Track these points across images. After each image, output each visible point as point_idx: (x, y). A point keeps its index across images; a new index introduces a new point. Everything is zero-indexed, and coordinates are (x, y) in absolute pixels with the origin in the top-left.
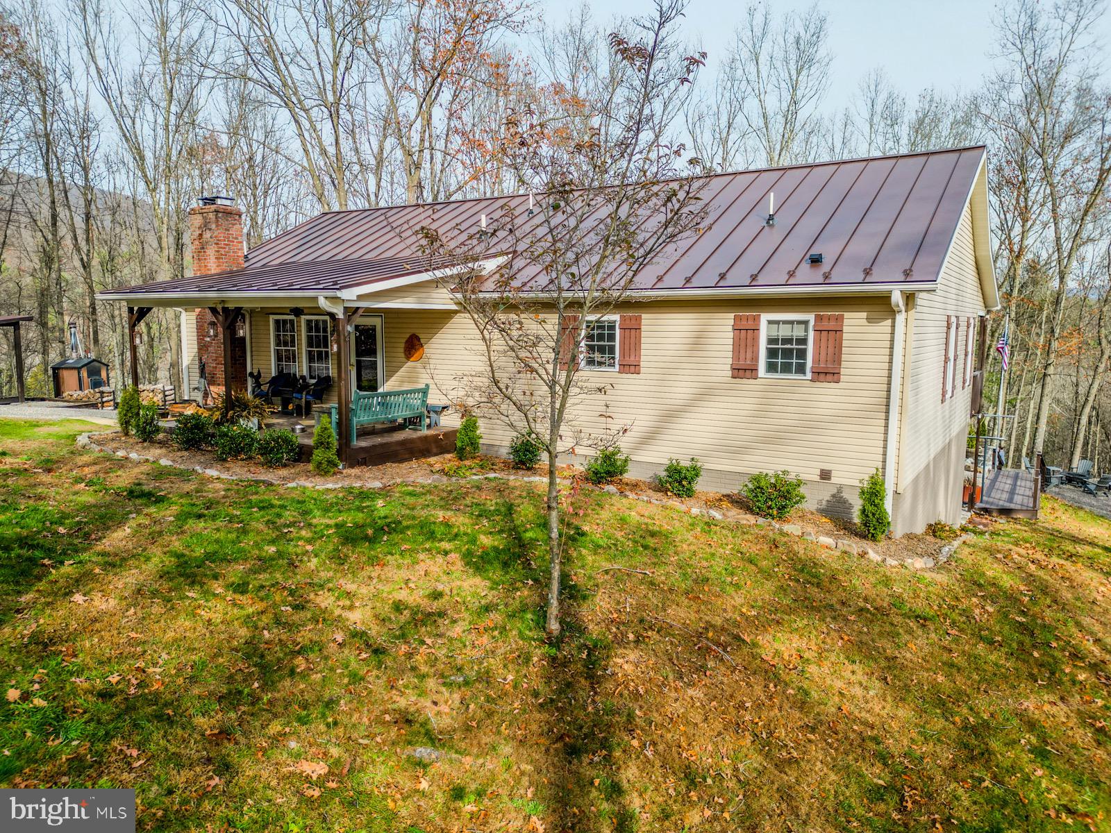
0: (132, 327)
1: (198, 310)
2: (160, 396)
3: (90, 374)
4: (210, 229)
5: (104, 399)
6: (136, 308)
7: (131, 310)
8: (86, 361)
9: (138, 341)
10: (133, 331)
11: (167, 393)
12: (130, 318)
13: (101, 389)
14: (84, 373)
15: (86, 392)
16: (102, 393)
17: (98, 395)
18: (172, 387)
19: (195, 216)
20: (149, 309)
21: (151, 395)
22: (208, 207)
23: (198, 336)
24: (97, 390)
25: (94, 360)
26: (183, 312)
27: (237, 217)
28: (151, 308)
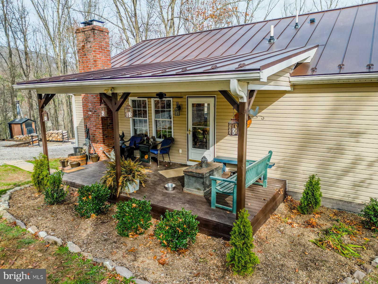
0: (41, 108)
1: (83, 95)
2: (61, 136)
3: (27, 126)
4: (90, 42)
5: (34, 140)
6: (43, 95)
7: (40, 96)
8: (24, 120)
9: (45, 118)
10: (42, 111)
11: (64, 135)
12: (39, 103)
13: (32, 134)
14: (24, 126)
15: (25, 136)
16: (32, 136)
17: (30, 138)
18: (66, 132)
19: (80, 34)
20: (53, 95)
21: (56, 135)
22: (87, 27)
23: (84, 111)
24: (30, 135)
25: (28, 120)
26: (73, 96)
27: (106, 34)
28: (54, 95)
